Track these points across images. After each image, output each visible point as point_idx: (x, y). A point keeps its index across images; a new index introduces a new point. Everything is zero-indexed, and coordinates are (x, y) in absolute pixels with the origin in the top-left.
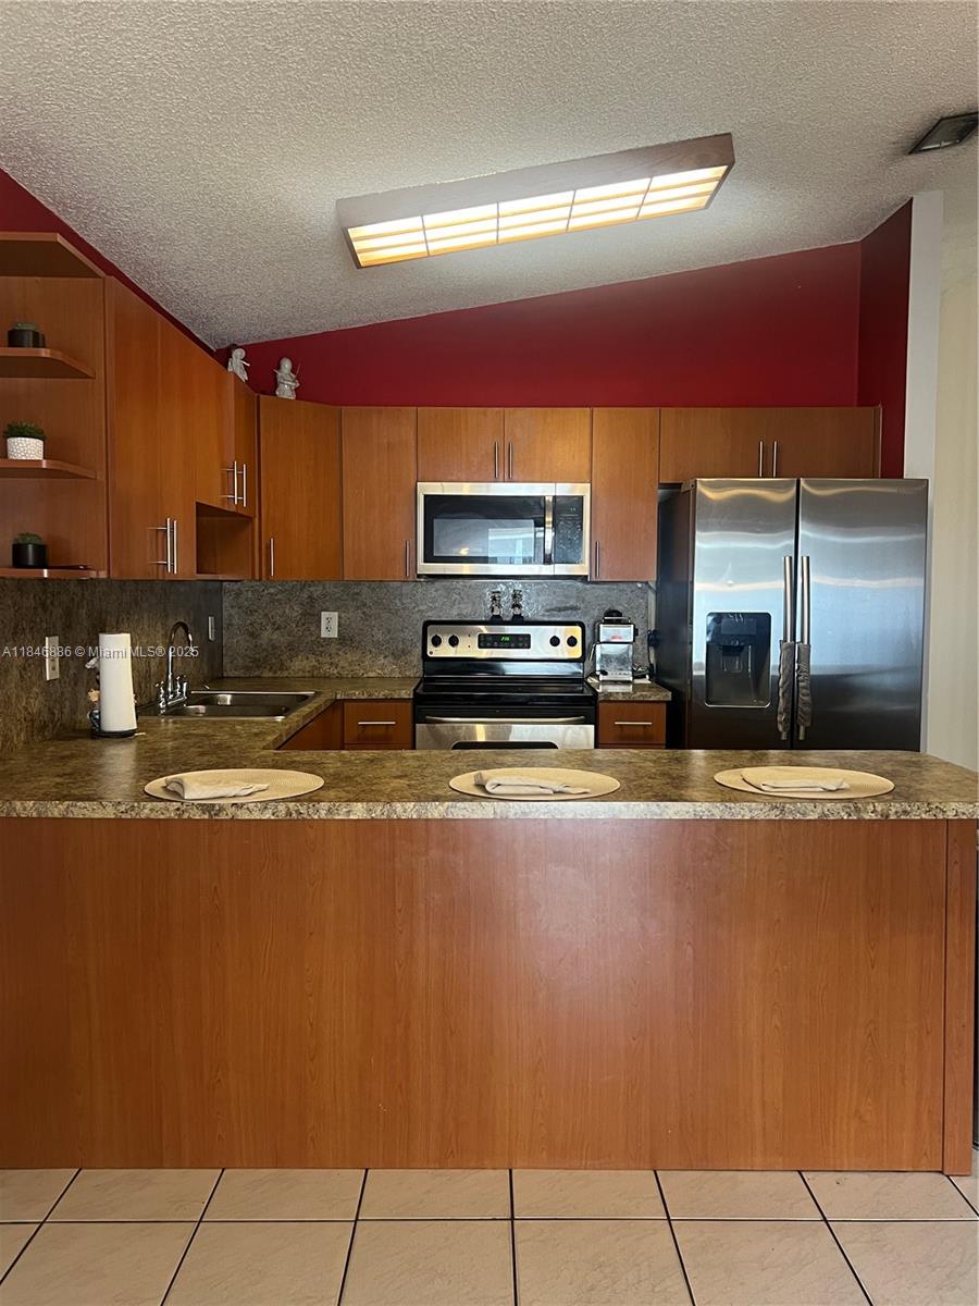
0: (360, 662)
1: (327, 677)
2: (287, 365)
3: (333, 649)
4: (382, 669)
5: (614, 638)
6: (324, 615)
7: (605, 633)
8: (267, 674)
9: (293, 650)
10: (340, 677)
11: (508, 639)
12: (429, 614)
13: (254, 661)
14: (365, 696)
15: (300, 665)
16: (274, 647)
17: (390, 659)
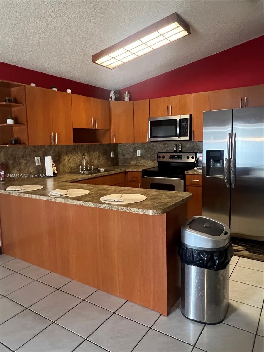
0: (145, 162)
1: (138, 166)
2: (127, 93)
3: (139, 159)
4: (150, 164)
5: (200, 157)
6: (138, 151)
7: (198, 155)
8: (127, 165)
9: (131, 159)
10: (141, 166)
11: (177, 157)
12: (160, 150)
13: (124, 161)
14: (132, 171)
15: (133, 162)
16: (128, 158)
17: (151, 161)
